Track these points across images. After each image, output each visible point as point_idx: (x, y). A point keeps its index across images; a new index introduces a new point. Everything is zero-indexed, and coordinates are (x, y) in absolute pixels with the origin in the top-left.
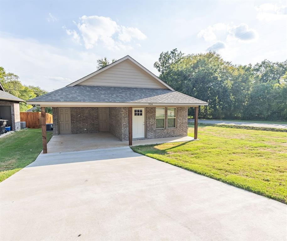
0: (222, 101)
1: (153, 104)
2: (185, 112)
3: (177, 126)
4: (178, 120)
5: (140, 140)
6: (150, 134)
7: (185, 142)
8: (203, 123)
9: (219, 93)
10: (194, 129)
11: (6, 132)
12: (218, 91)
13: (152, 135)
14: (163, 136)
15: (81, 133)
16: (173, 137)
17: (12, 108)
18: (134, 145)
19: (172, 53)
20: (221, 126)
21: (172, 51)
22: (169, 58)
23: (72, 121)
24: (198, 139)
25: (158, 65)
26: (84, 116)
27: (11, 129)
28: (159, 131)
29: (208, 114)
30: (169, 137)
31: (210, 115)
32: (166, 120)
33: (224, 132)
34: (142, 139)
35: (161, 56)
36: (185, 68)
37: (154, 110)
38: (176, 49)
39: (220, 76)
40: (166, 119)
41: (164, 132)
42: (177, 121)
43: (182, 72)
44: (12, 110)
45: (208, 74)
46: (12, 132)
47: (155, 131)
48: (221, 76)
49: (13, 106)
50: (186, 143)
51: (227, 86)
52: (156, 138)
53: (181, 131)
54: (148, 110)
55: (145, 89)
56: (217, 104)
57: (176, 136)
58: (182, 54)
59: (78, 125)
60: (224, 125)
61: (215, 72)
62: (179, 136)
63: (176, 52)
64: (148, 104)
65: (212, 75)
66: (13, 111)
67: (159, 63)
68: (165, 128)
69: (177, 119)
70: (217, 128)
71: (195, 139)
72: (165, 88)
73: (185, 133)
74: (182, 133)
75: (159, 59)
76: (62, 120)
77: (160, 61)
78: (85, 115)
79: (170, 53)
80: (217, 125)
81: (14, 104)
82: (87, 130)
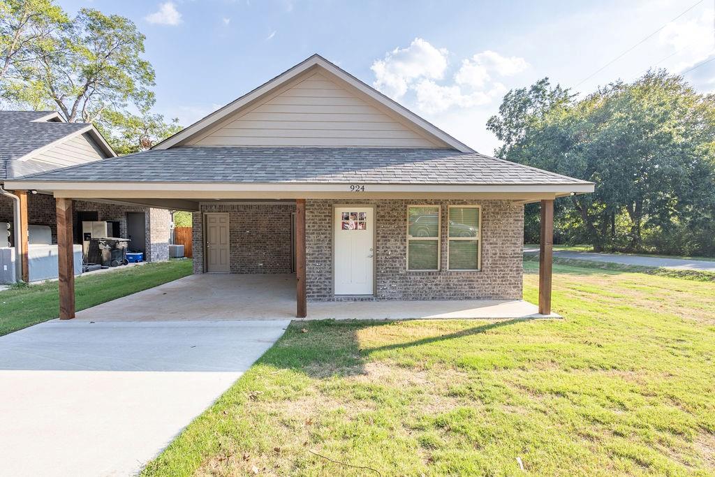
0: (689, 204)
1: (367, 189)
2: (511, 220)
3: (482, 264)
4: (488, 247)
5: (355, 300)
6: (388, 286)
7: (491, 322)
8: (619, 263)
9: (676, 180)
10: (537, 277)
11: (126, 263)
12: (675, 176)
13: (393, 288)
14: (432, 295)
15: (250, 271)
16: (469, 298)
17: (146, 216)
18: (310, 317)
19: (535, 89)
20: (681, 274)
21: (535, 84)
22: (527, 102)
23: (233, 245)
24: (552, 314)
25: (496, 124)
26: (257, 234)
27: (144, 259)
28: (418, 278)
29: (641, 242)
30: (454, 299)
31: (648, 243)
32: (442, 244)
33: (685, 295)
34: (362, 300)
35: (506, 99)
36: (564, 120)
37: (402, 213)
38: (547, 79)
39: (679, 130)
40: (442, 241)
41: (436, 281)
42: (482, 250)
43: (554, 129)
44: (146, 221)
45: (637, 129)
46: (145, 263)
47: (403, 277)
48: (684, 130)
49: (149, 212)
50: (497, 324)
51: (706, 157)
52: (407, 299)
53: (499, 281)
54: (382, 213)
55: (370, 150)
56: (671, 213)
57: (478, 298)
58: (563, 90)
59: (245, 254)
60: (693, 273)
61: (662, 121)
62: (489, 298)
63: (547, 88)
64: (347, 189)
65: (651, 131)
66: (149, 222)
67: (501, 118)
68: (440, 271)
69: (482, 244)
70: (666, 279)
71: (541, 313)
72: (444, 146)
73: (515, 290)
74: (502, 289)
75: (500, 108)
76: (213, 241)
77: (502, 113)
78: (263, 230)
79: (529, 89)
80: (665, 271)
81: (151, 209)
82: (265, 266)
